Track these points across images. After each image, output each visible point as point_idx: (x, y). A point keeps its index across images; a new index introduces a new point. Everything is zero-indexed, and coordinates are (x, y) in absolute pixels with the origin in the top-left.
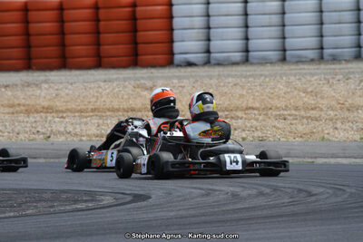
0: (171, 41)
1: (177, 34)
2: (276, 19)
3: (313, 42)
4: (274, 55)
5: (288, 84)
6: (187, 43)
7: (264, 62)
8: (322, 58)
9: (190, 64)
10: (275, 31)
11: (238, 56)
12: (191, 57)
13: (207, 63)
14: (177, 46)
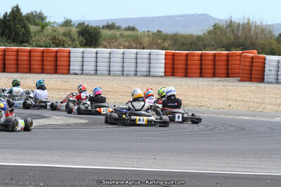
0: (70, 66)
1: (71, 63)
2: (107, 60)
3: (120, 69)
4: (106, 73)
5: (117, 83)
6: (75, 66)
7: (103, 75)
8: (123, 74)
9: (76, 74)
10: (107, 64)
11: (93, 72)
12: (76, 72)
13: (82, 74)
14: (71, 68)
